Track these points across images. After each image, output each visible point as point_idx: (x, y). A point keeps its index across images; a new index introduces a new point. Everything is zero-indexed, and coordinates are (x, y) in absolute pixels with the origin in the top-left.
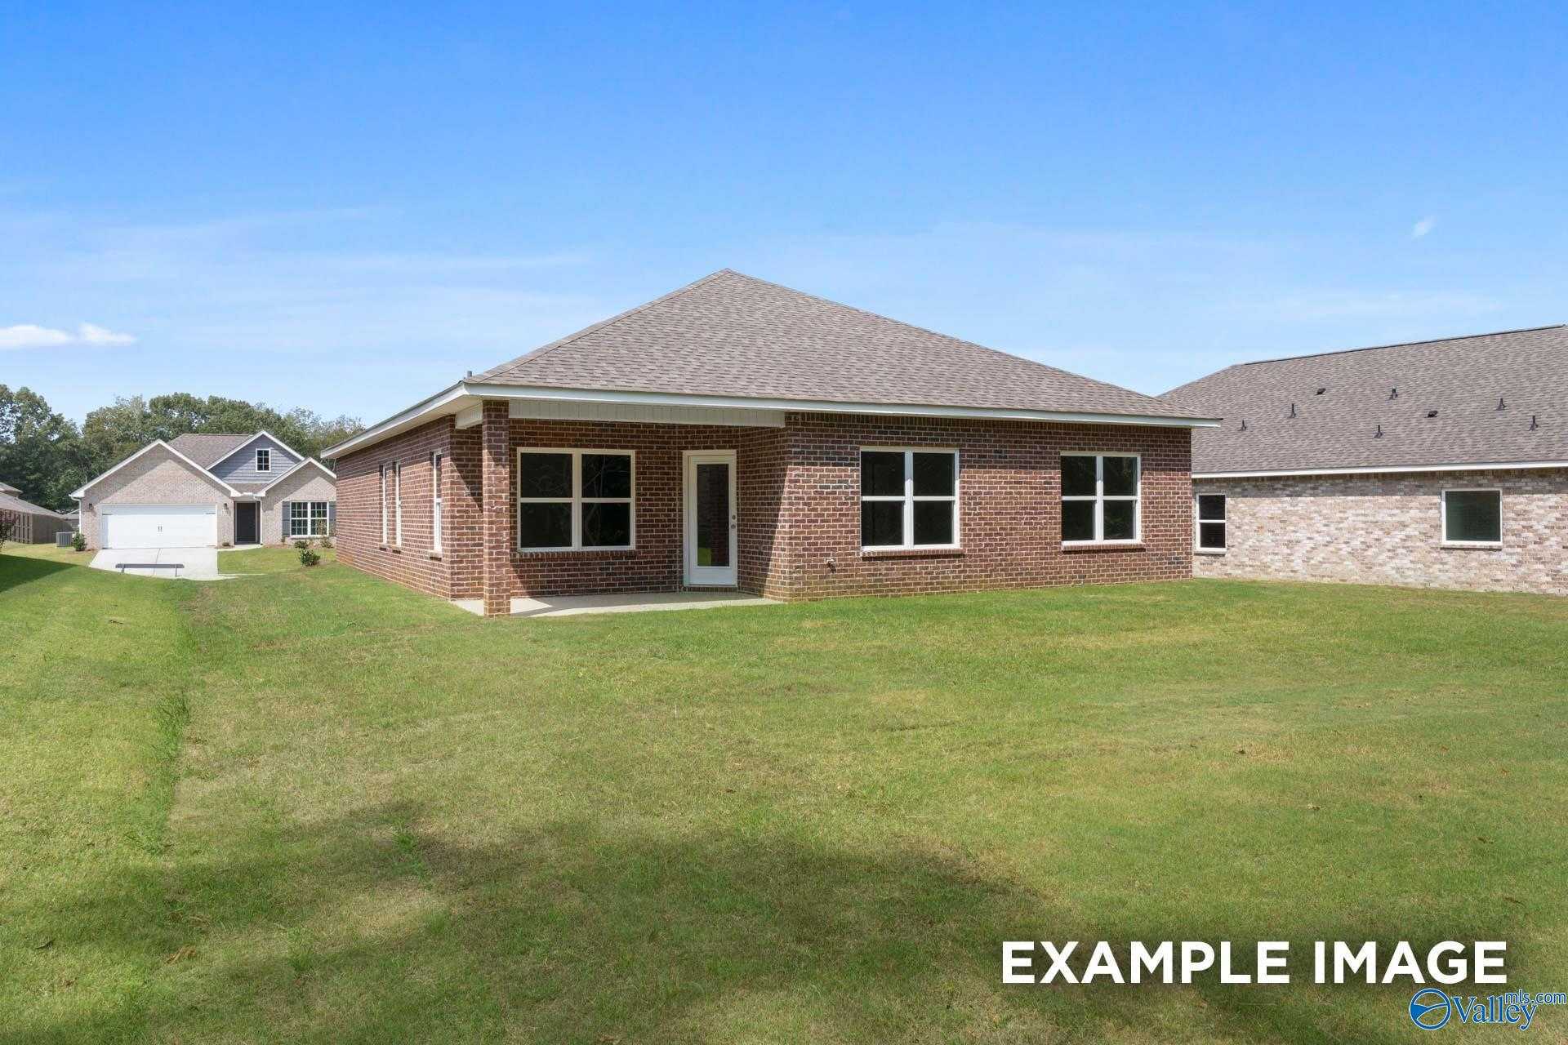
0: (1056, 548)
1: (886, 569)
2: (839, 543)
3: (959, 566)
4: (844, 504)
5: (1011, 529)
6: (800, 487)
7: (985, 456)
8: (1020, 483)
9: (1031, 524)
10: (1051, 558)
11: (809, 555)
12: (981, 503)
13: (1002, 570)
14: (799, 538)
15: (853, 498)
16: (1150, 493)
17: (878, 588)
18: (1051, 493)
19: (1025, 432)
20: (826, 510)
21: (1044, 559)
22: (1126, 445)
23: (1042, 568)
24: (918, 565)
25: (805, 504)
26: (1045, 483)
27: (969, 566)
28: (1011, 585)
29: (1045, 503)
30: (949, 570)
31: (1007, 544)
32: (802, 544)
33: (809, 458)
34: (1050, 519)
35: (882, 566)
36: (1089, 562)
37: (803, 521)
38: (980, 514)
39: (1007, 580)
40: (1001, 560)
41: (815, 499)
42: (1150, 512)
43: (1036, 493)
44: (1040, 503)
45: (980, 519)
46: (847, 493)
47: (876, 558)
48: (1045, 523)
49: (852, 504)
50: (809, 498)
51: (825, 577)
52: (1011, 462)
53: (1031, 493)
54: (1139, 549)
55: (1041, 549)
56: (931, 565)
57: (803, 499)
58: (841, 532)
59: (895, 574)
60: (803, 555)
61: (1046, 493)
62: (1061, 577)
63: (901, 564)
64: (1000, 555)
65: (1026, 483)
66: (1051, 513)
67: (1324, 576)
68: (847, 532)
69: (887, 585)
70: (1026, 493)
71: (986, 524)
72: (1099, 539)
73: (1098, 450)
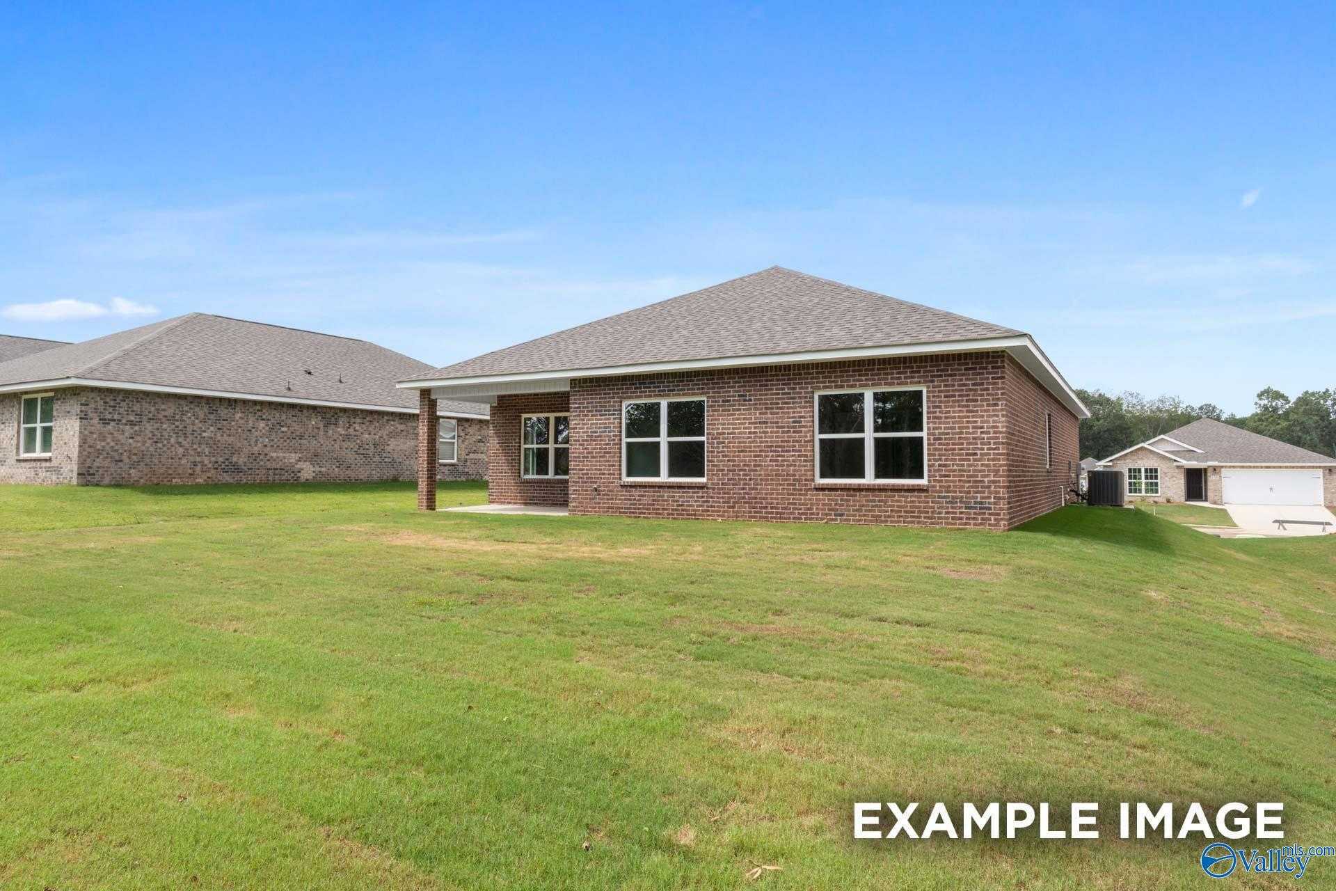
0: (806, 485)
1: (639, 496)
2: (604, 474)
3: (703, 497)
4: (607, 444)
5: (755, 466)
6: (577, 432)
7: (729, 401)
8: (767, 423)
9: (777, 461)
10: (800, 495)
11: (583, 482)
12: (724, 443)
13: (745, 503)
14: (575, 469)
15: (614, 440)
16: (935, 428)
17: (634, 511)
18: (801, 432)
19: (771, 375)
20: (595, 449)
21: (793, 494)
23: (789, 504)
24: (666, 494)
25: (580, 445)
26: (794, 422)
27: (712, 497)
28: (755, 517)
29: (794, 441)
30: (693, 501)
31: (750, 479)
32: (578, 474)
33: (583, 412)
34: (799, 456)
35: (636, 493)
36: (847, 501)
37: (579, 457)
38: (722, 452)
39: (750, 512)
40: (745, 493)
41: (587, 441)
42: (935, 449)
43: (783, 432)
44: (789, 441)
45: (723, 456)
46: (610, 436)
47: (631, 486)
48: (793, 461)
49: (614, 444)
50: (583, 441)
51: (593, 499)
52: (756, 404)
53: (778, 432)
54: (920, 489)
55: (788, 485)
56: (677, 494)
57: (579, 441)
58: (605, 465)
59: (645, 500)
60: (578, 482)
61: (794, 432)
62: (811, 514)
63: (650, 492)
64: (743, 489)
65: (771, 423)
66: (800, 451)
68: (609, 466)
69: (639, 509)
70: (771, 432)
71: (728, 461)
72: (869, 478)
73: (860, 386)
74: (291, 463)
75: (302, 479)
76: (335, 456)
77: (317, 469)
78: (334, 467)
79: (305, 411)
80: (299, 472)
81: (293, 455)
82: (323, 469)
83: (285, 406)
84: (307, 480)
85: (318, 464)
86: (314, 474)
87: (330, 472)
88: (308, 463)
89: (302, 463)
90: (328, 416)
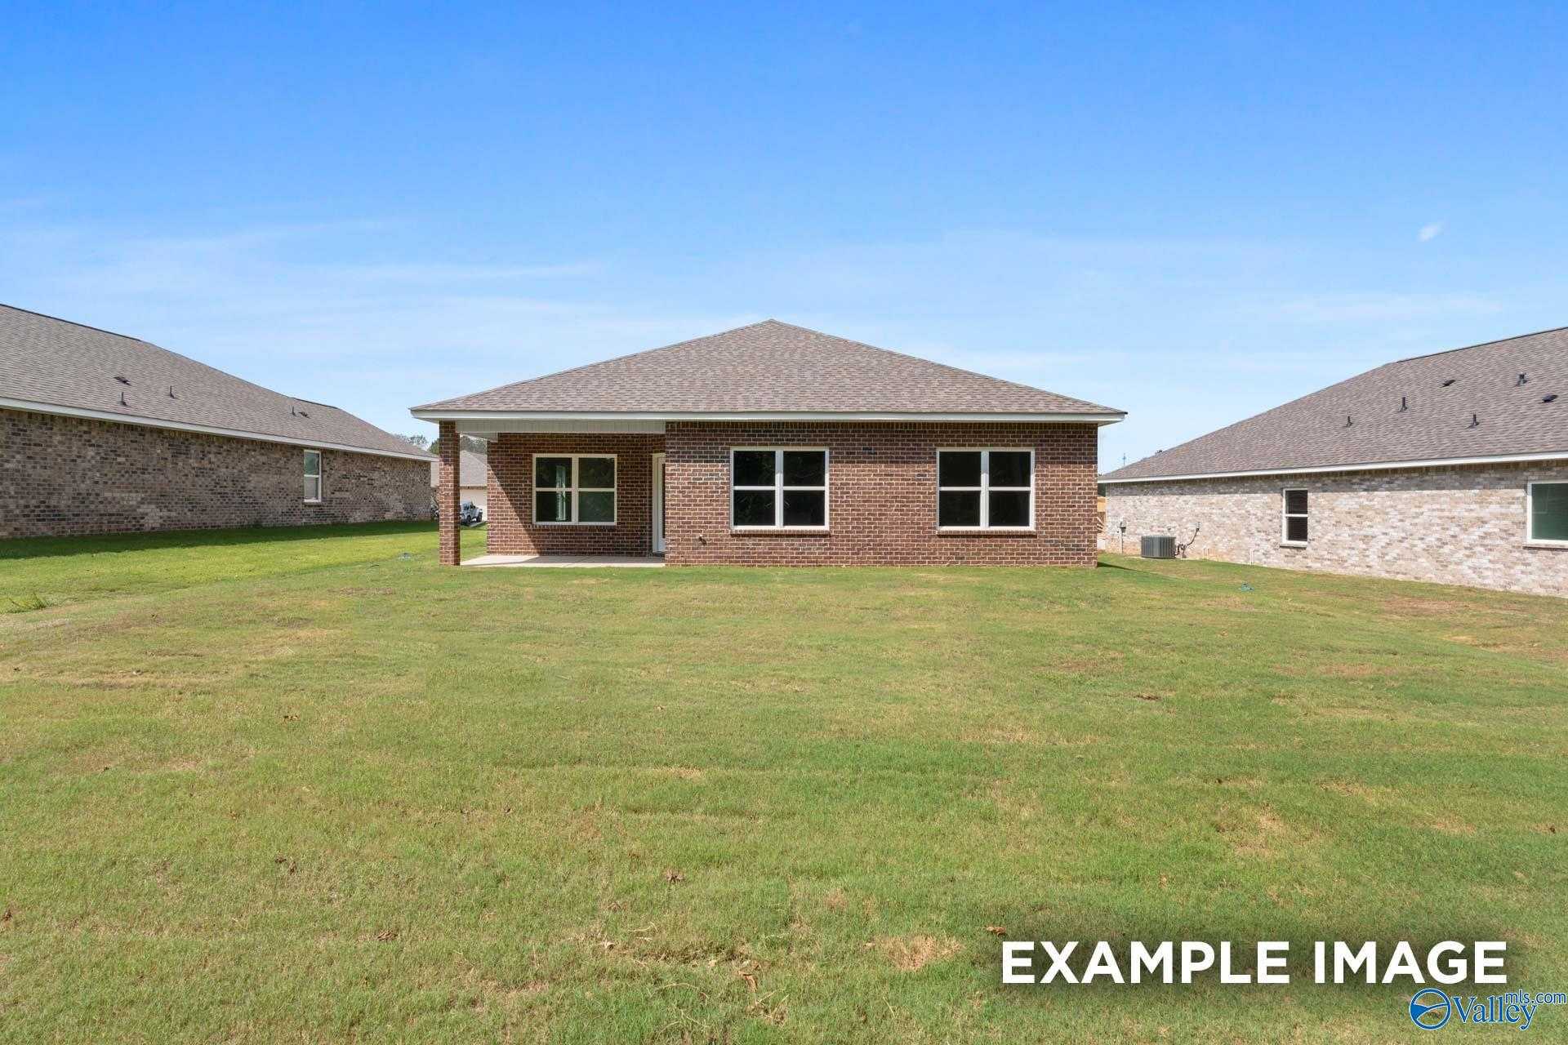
0: (930, 532)
1: (753, 544)
2: (710, 523)
3: (825, 544)
4: (715, 492)
5: (880, 515)
6: (676, 479)
7: (854, 453)
8: (892, 475)
9: (903, 510)
10: (924, 541)
11: (683, 531)
12: (848, 493)
13: (870, 549)
14: (673, 518)
15: (723, 488)
16: (1043, 485)
17: (748, 560)
18: (925, 484)
19: (897, 432)
20: (698, 496)
21: (916, 541)
22: (1014, 441)
23: (914, 549)
24: (784, 543)
25: (680, 492)
26: (919, 475)
27: (835, 545)
28: (880, 562)
29: (918, 493)
30: (815, 549)
31: (875, 527)
32: (677, 523)
33: (682, 457)
34: (923, 506)
35: (750, 542)
36: (967, 546)
37: (679, 505)
38: (846, 501)
39: (875, 558)
40: (870, 541)
41: (689, 488)
42: (1043, 502)
43: (908, 484)
44: (914, 493)
45: (847, 506)
46: (718, 484)
47: (744, 536)
48: (918, 510)
49: (722, 492)
50: (683, 488)
51: (697, 549)
52: (881, 458)
53: (903, 484)
54: (1031, 535)
55: (913, 532)
56: (797, 542)
57: (678, 488)
58: (712, 514)
59: (760, 549)
60: (678, 531)
61: (919, 484)
62: (934, 558)
63: (767, 541)
64: (868, 536)
65: (896, 475)
66: (925, 502)
67: (1398, 573)
68: (717, 514)
69: (753, 558)
70: (897, 484)
71: (853, 510)
72: (984, 526)
73: (980, 445)
74: (131, 506)
75: (147, 528)
76: (187, 496)
77: (165, 513)
78: (186, 510)
79: (147, 436)
80: (143, 518)
81: (134, 495)
82: (173, 514)
83: (122, 428)
84: (153, 528)
85: (165, 507)
86: (161, 521)
87: (180, 517)
88: (153, 506)
89: (145, 506)
90: (176, 443)
